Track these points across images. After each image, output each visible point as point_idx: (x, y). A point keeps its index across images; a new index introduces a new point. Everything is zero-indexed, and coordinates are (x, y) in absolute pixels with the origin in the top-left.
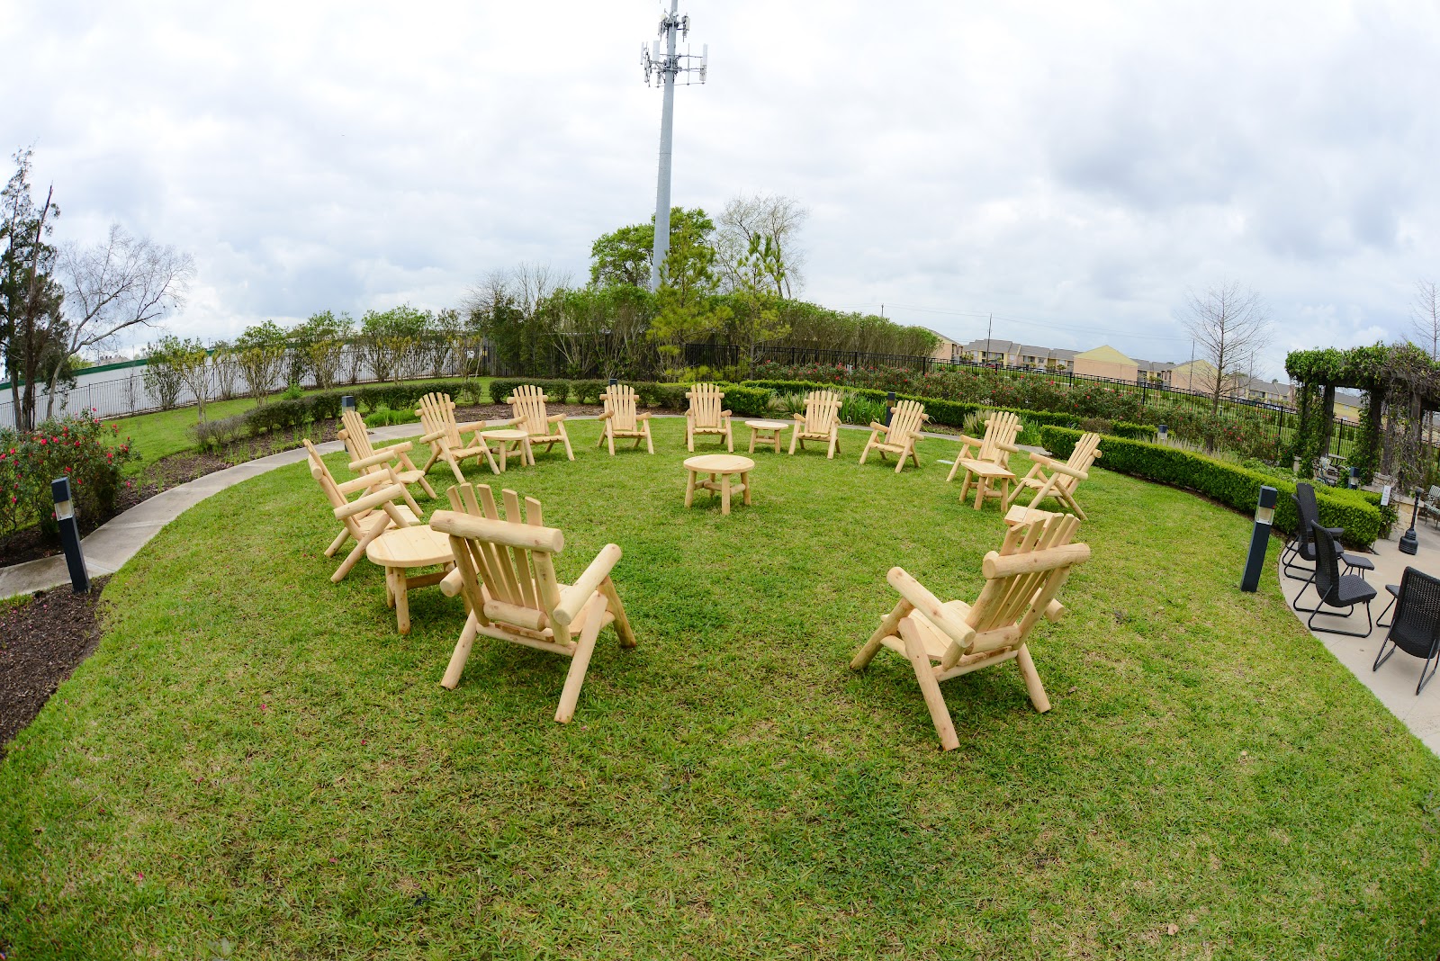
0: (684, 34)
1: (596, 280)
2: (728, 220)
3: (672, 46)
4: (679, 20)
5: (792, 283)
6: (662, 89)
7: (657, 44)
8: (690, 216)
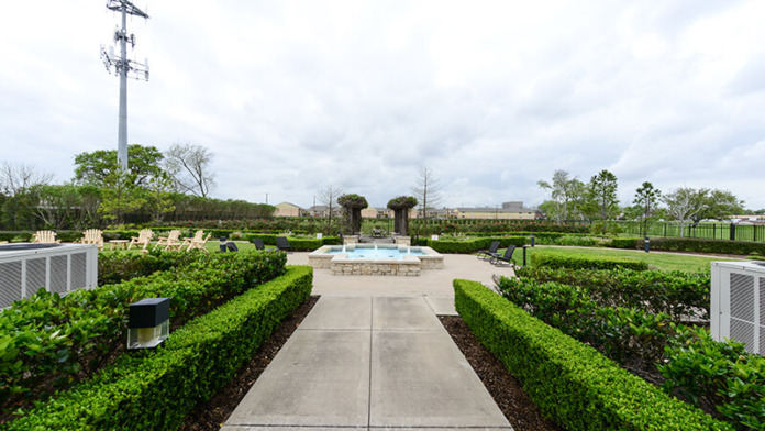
0: (133, 45)
1: (80, 177)
2: (172, 153)
3: (124, 52)
4: (128, 36)
5: (210, 187)
6: (119, 77)
7: (112, 48)
8: (147, 149)
